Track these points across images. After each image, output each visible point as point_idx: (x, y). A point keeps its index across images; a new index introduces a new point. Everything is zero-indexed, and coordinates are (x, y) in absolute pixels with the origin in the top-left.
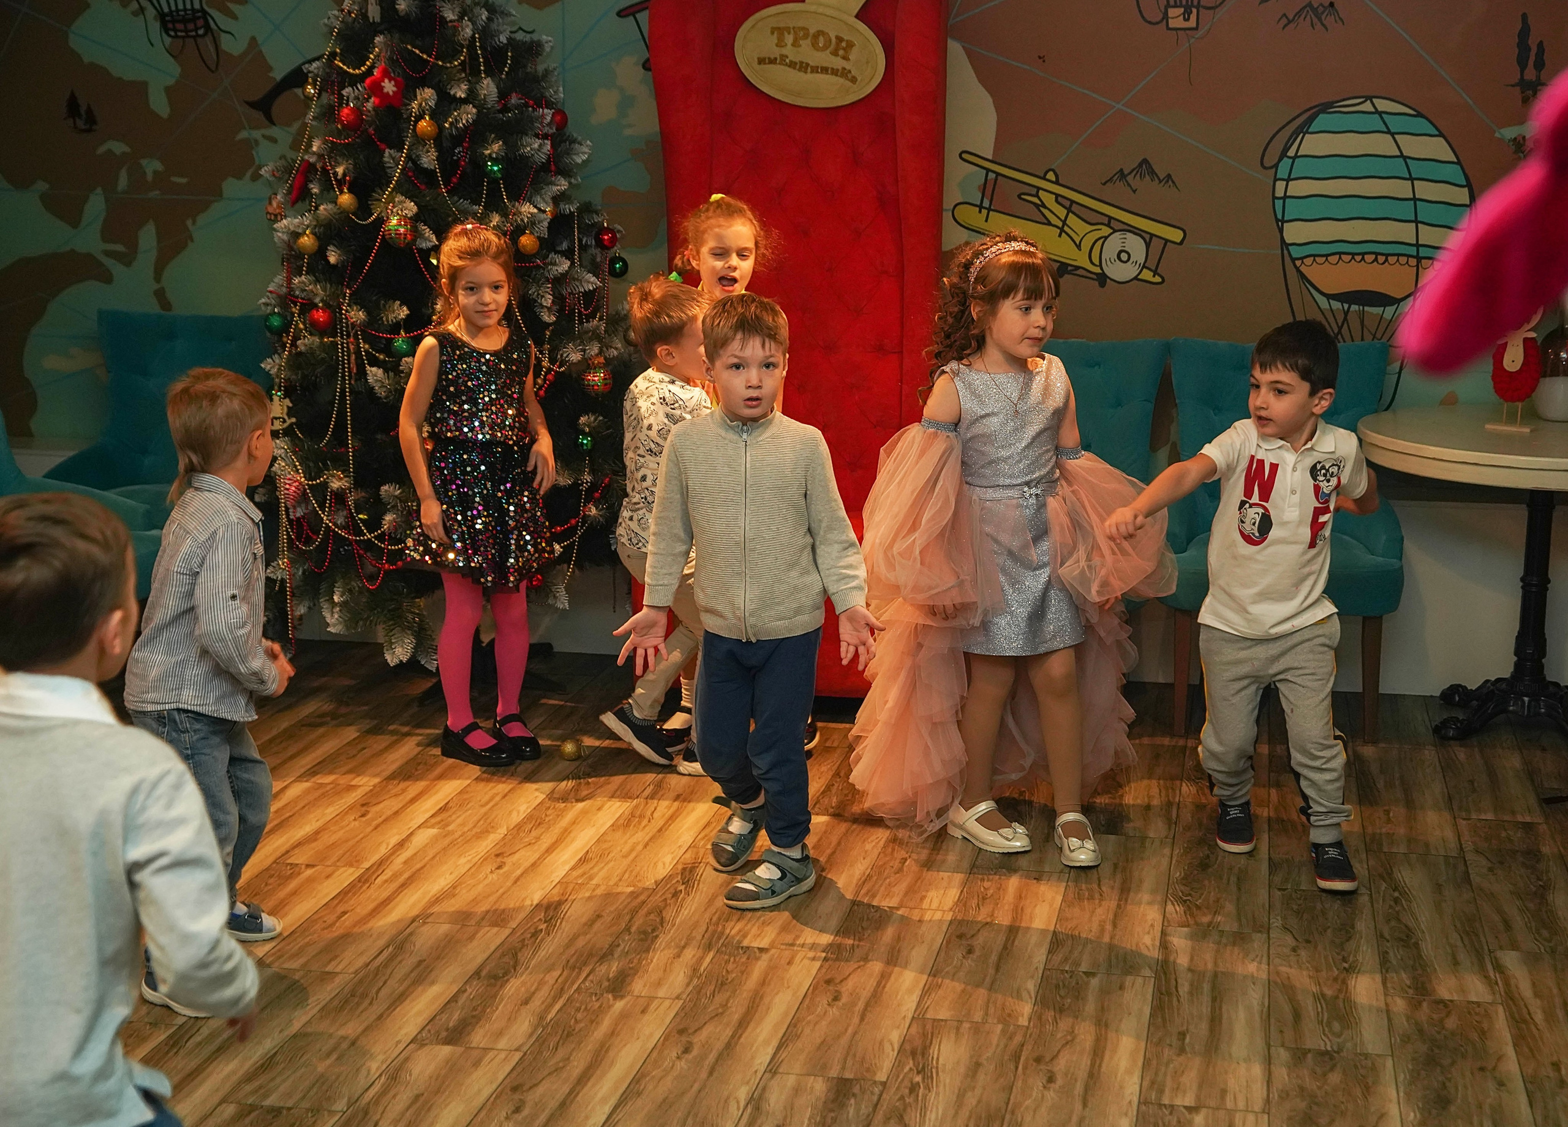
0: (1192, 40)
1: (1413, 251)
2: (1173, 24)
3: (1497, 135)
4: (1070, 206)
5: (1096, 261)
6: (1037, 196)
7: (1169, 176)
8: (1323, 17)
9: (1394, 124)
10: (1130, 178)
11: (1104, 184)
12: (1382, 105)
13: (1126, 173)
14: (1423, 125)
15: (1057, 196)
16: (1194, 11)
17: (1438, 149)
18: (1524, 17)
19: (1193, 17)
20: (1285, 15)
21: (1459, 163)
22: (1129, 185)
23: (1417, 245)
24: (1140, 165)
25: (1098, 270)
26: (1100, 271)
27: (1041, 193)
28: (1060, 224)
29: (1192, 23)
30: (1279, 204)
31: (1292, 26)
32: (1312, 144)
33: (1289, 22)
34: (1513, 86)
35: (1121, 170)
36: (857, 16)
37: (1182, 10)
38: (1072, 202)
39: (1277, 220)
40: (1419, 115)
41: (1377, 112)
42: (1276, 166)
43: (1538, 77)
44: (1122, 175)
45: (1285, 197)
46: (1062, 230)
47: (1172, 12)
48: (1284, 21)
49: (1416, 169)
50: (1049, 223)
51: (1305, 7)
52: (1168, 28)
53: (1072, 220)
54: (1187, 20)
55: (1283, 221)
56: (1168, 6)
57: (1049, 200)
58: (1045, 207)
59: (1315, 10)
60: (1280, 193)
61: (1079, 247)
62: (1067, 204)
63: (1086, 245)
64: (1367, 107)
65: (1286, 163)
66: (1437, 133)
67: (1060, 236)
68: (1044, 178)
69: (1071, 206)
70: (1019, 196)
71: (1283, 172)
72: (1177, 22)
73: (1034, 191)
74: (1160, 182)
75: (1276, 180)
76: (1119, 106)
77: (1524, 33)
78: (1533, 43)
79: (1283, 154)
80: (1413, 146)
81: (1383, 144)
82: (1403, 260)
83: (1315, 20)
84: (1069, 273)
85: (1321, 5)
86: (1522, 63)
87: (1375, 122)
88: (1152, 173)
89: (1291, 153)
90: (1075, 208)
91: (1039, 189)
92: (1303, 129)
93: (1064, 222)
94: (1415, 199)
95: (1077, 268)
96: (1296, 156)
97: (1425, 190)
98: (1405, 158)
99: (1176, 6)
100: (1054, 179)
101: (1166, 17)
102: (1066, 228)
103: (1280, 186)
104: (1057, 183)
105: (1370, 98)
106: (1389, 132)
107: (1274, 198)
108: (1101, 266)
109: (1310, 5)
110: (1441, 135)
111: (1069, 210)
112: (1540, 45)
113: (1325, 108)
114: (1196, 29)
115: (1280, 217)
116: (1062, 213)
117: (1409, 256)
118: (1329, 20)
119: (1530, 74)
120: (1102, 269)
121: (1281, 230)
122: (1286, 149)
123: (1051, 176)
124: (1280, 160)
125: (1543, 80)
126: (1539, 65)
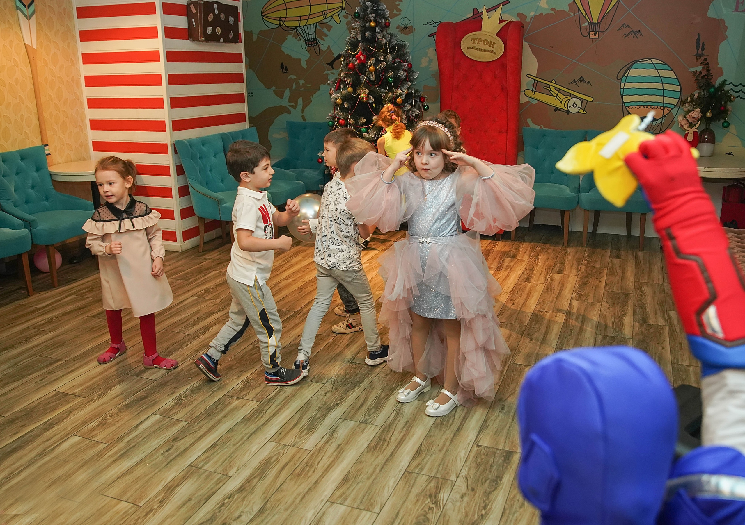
0: (597, 41)
1: (662, 105)
2: (591, 36)
3: (689, 70)
4: (559, 91)
5: (566, 107)
7: (589, 82)
8: (637, 34)
9: (658, 66)
10: (577, 82)
11: (570, 84)
12: (654, 61)
13: (576, 80)
14: (666, 67)
15: (555, 87)
16: (598, 33)
17: (671, 74)
18: (699, 34)
19: (597, 34)
20: (625, 34)
21: (677, 78)
22: (577, 84)
23: (664, 103)
24: (580, 78)
26: (567, 110)
27: (550, 86)
28: (556, 96)
29: (597, 36)
30: (622, 90)
31: (627, 37)
32: (632, 72)
34: (694, 55)
36: (497, 35)
37: (594, 32)
38: (560, 89)
39: (621, 95)
40: (665, 64)
41: (652, 63)
42: (621, 79)
43: (702, 53)
44: (575, 81)
45: (624, 88)
46: (556, 97)
47: (591, 33)
48: (625, 36)
49: (664, 80)
50: (553, 95)
51: (631, 32)
52: (590, 38)
53: (559, 94)
54: (595, 35)
55: (623, 95)
56: (590, 31)
57: (553, 89)
58: (552, 91)
59: (634, 33)
60: (622, 87)
61: (561, 102)
62: (558, 90)
63: (563, 102)
64: (650, 61)
65: (624, 78)
67: (556, 99)
68: (551, 82)
70: (544, 88)
71: (623, 81)
72: (593, 36)
73: (548, 86)
74: (586, 83)
75: (621, 83)
76: (574, 61)
77: (698, 39)
78: (701, 43)
79: (624, 75)
80: (663, 73)
81: (654, 73)
82: (659, 107)
83: (634, 35)
84: (558, 110)
85: (636, 31)
86: (698, 50)
87: (651, 66)
88: (584, 81)
89: (626, 75)
90: (560, 91)
91: (550, 85)
92: (630, 68)
93: (557, 95)
94: (663, 89)
95: (561, 109)
97: (666, 86)
98: (661, 77)
99: (592, 31)
101: (589, 35)
102: (558, 97)
103: (622, 85)
104: (555, 83)
105: (650, 59)
106: (656, 69)
107: (621, 88)
108: (568, 108)
109: (633, 31)
110: (672, 70)
111: (559, 92)
112: (703, 43)
113: (636, 62)
114: (598, 38)
115: (622, 94)
116: (556, 92)
117: (661, 106)
118: (638, 36)
119: (700, 52)
121: (622, 98)
122: (625, 74)
123: (553, 81)
125: (704, 53)
126: (703, 49)
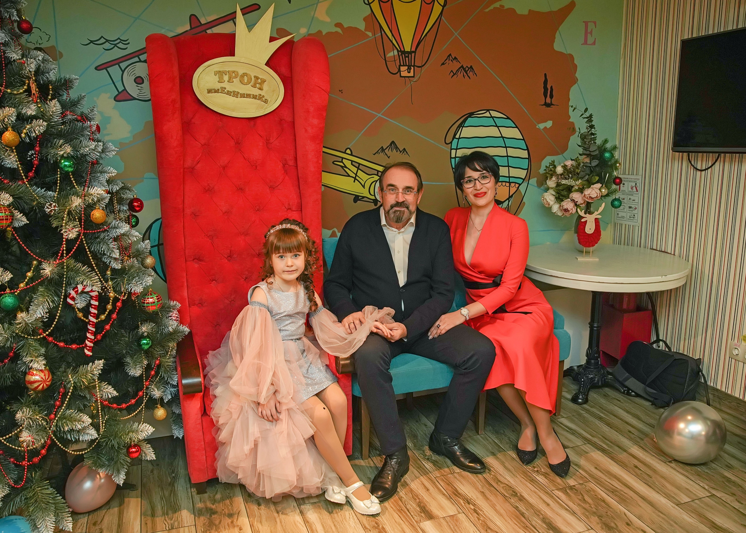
0: (412, 82)
1: (507, 180)
2: (403, 74)
3: (537, 127)
5: (372, 193)
6: (342, 162)
7: (404, 149)
8: (468, 72)
9: (499, 122)
10: (386, 151)
11: (374, 154)
12: (494, 114)
13: (384, 148)
14: (509, 123)
15: (352, 161)
16: (412, 68)
17: (515, 133)
18: (545, 75)
19: (412, 71)
20: (452, 71)
21: (524, 139)
22: (386, 154)
23: (509, 177)
24: (391, 144)
25: (373, 198)
26: (375, 198)
27: (344, 160)
28: (354, 176)
29: (411, 74)
31: (455, 76)
32: (466, 132)
33: (454, 74)
34: (542, 105)
35: (382, 147)
36: (266, 64)
37: (407, 67)
38: (359, 164)
40: (508, 118)
41: (492, 117)
42: (451, 143)
43: (551, 101)
44: (383, 150)
46: (355, 179)
47: (403, 68)
48: (452, 74)
49: (508, 143)
50: (349, 176)
51: (460, 68)
52: (401, 76)
53: (360, 173)
54: (409, 72)
56: (400, 65)
57: (348, 164)
58: (347, 168)
59: (464, 69)
60: (453, 156)
61: (364, 186)
62: (357, 165)
63: (367, 186)
64: (487, 114)
65: (455, 141)
66: (515, 126)
67: (354, 182)
68: (345, 153)
69: (359, 166)
70: (333, 163)
71: (454, 146)
72: (404, 74)
73: (340, 160)
74: (401, 152)
75: (451, 149)
76: (379, 115)
77: (546, 82)
78: (549, 87)
79: (454, 137)
80: (506, 132)
81: (494, 132)
82: (504, 184)
83: (465, 74)
84: (360, 200)
85: (467, 67)
86: (546, 97)
87: (491, 122)
88: (397, 148)
89: (457, 136)
90: (361, 167)
91: (343, 158)
92: (461, 126)
93: (356, 175)
94: (507, 156)
95: (363, 197)
96: (459, 138)
97: (512, 152)
98: (503, 137)
99: (404, 66)
100: (350, 153)
101: (399, 71)
102: (357, 178)
103: (453, 152)
104: (351, 155)
105: (488, 110)
106: (496, 126)
107: (451, 158)
108: (375, 195)
109: (462, 67)
110: (517, 127)
111: (358, 168)
112: (551, 87)
113: (471, 115)
114: (414, 77)
116: (355, 170)
117: (506, 182)
118: (471, 74)
119: (548, 100)
120: (375, 197)
122: (455, 135)
123: (348, 151)
124: (453, 140)
125: (553, 103)
126: (551, 97)
